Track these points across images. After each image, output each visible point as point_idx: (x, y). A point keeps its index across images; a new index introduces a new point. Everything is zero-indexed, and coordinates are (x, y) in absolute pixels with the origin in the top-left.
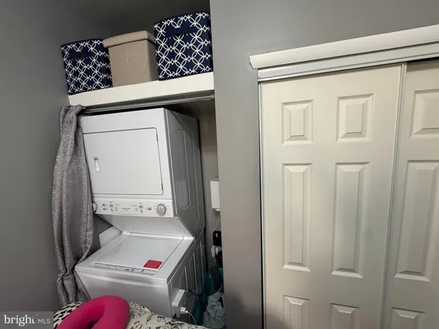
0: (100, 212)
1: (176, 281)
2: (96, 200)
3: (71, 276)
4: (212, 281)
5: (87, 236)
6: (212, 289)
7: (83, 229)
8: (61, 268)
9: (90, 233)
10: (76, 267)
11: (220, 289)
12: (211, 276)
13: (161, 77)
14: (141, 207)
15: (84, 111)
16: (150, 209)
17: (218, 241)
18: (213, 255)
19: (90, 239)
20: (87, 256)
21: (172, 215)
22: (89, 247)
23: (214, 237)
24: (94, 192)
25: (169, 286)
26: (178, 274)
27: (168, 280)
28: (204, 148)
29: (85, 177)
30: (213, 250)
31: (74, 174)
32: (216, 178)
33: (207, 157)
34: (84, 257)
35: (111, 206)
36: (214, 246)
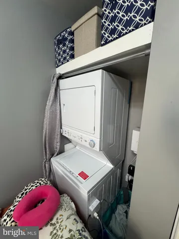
0: (64, 134)
1: (95, 192)
2: (63, 127)
3: (49, 162)
4: (123, 196)
5: (57, 145)
6: (122, 201)
7: (55, 141)
8: (45, 158)
9: (58, 144)
10: (51, 159)
11: (128, 204)
12: (122, 193)
13: (103, 42)
14: (81, 138)
15: (61, 77)
16: (86, 141)
17: (132, 172)
18: (127, 180)
19: (58, 147)
20: (57, 155)
21: (98, 150)
22: (58, 151)
23: (129, 169)
24: (62, 123)
25: (89, 196)
26: (97, 189)
27: (88, 192)
28: (132, 104)
29: (58, 114)
30: (127, 177)
31: (53, 112)
32: (139, 128)
33: (133, 111)
34: (55, 155)
35: (68, 133)
36: (128, 174)
